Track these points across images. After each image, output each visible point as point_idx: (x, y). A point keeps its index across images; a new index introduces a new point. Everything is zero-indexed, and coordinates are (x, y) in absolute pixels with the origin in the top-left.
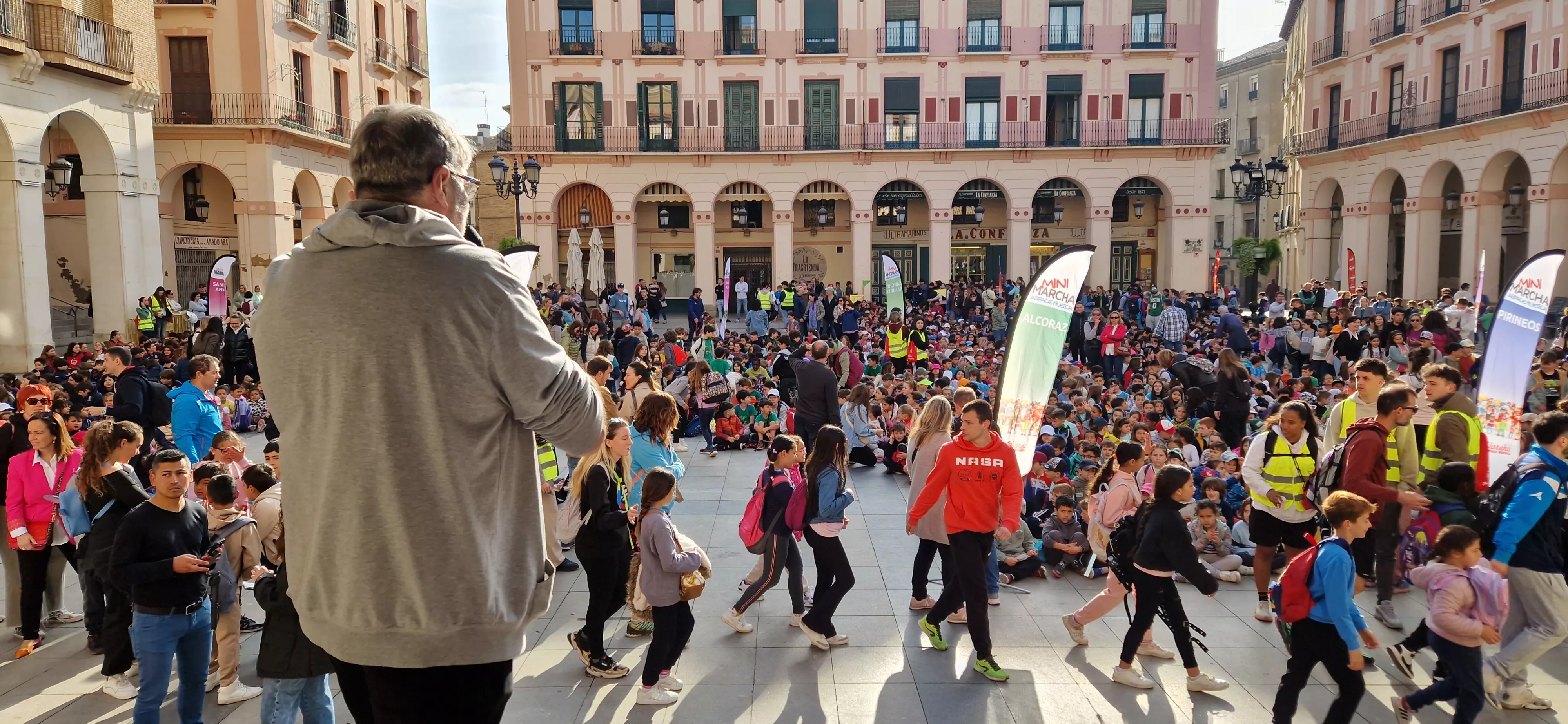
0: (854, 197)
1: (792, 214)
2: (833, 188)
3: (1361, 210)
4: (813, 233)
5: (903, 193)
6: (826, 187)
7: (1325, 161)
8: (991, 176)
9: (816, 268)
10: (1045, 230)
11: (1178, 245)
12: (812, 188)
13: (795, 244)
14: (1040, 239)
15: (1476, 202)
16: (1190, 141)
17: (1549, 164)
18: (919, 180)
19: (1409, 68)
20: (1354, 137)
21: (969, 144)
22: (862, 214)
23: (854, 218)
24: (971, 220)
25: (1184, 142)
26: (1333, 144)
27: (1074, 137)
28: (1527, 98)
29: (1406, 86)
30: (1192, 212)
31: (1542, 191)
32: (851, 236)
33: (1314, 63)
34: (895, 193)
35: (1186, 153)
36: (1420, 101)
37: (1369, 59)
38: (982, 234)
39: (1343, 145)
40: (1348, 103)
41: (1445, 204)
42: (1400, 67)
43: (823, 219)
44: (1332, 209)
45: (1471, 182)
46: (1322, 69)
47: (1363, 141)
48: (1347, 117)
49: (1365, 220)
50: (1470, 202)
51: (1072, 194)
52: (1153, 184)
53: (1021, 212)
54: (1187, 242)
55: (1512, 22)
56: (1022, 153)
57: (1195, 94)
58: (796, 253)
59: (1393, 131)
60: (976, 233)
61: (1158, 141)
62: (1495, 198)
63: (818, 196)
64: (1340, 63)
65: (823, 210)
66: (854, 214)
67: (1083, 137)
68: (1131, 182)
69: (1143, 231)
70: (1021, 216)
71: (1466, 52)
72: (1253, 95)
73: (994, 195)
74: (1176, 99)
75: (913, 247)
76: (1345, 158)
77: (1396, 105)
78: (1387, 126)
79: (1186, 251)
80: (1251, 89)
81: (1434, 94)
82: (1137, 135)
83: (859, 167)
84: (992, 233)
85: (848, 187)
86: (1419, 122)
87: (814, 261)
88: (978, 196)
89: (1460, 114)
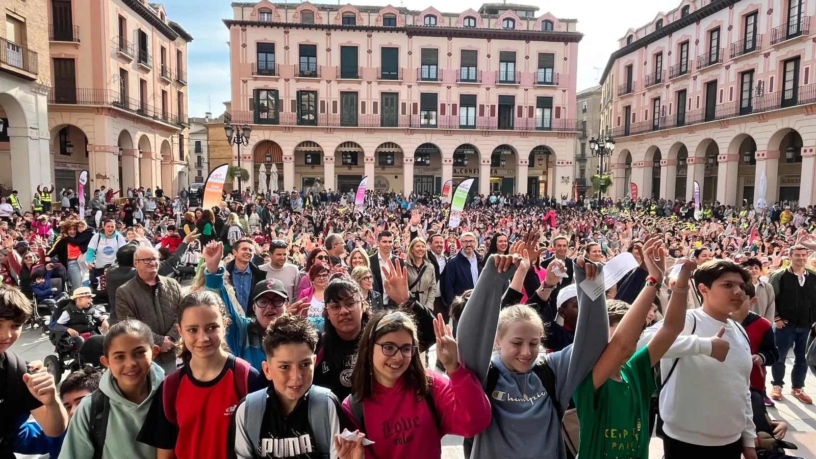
0: (405, 151)
1: (374, 158)
2: (394, 146)
3: (639, 165)
4: (383, 168)
5: (429, 150)
6: (391, 146)
7: (624, 141)
8: (472, 142)
9: (384, 186)
10: (496, 170)
11: (559, 179)
12: (384, 146)
13: (375, 173)
14: (493, 175)
15: (693, 162)
16: (565, 129)
17: (727, 145)
18: (437, 144)
19: (663, 99)
20: (637, 130)
21: (461, 127)
22: (409, 159)
23: (405, 161)
24: (462, 164)
25: (561, 130)
26: (627, 133)
27: (511, 125)
28: (717, 114)
29: (661, 108)
30: (565, 163)
31: (724, 158)
32: (403, 171)
33: (619, 95)
34: (424, 150)
35: (563, 135)
36: (668, 114)
37: (644, 94)
38: (466, 171)
39: (632, 134)
40: (634, 114)
41: (679, 163)
42: (659, 99)
43: (389, 161)
44: (626, 164)
45: (692, 153)
46: (622, 98)
47: (642, 132)
48: (634, 121)
49: (642, 170)
50: (691, 162)
51: (510, 153)
52: (547, 149)
53: (486, 161)
54: (563, 177)
55: (711, 79)
56: (487, 132)
57: (567, 107)
58: (375, 178)
59: (655, 128)
60: (463, 171)
61: (550, 129)
62: (702, 160)
63: (387, 150)
64: (631, 96)
65: (389, 157)
66: (405, 159)
67: (515, 126)
68: (537, 148)
69: (541, 172)
70: (486, 163)
71: (689, 92)
72: (584, 111)
73: (473, 152)
74: (558, 109)
75: (432, 177)
76: (632, 140)
77: (657, 116)
78: (652, 126)
79: (562, 182)
80: (584, 108)
81: (674, 111)
82: (540, 125)
83: (407, 136)
84: (470, 171)
85: (402, 146)
86: (667, 124)
87: (383, 182)
88: (465, 152)
89: (687, 121)
